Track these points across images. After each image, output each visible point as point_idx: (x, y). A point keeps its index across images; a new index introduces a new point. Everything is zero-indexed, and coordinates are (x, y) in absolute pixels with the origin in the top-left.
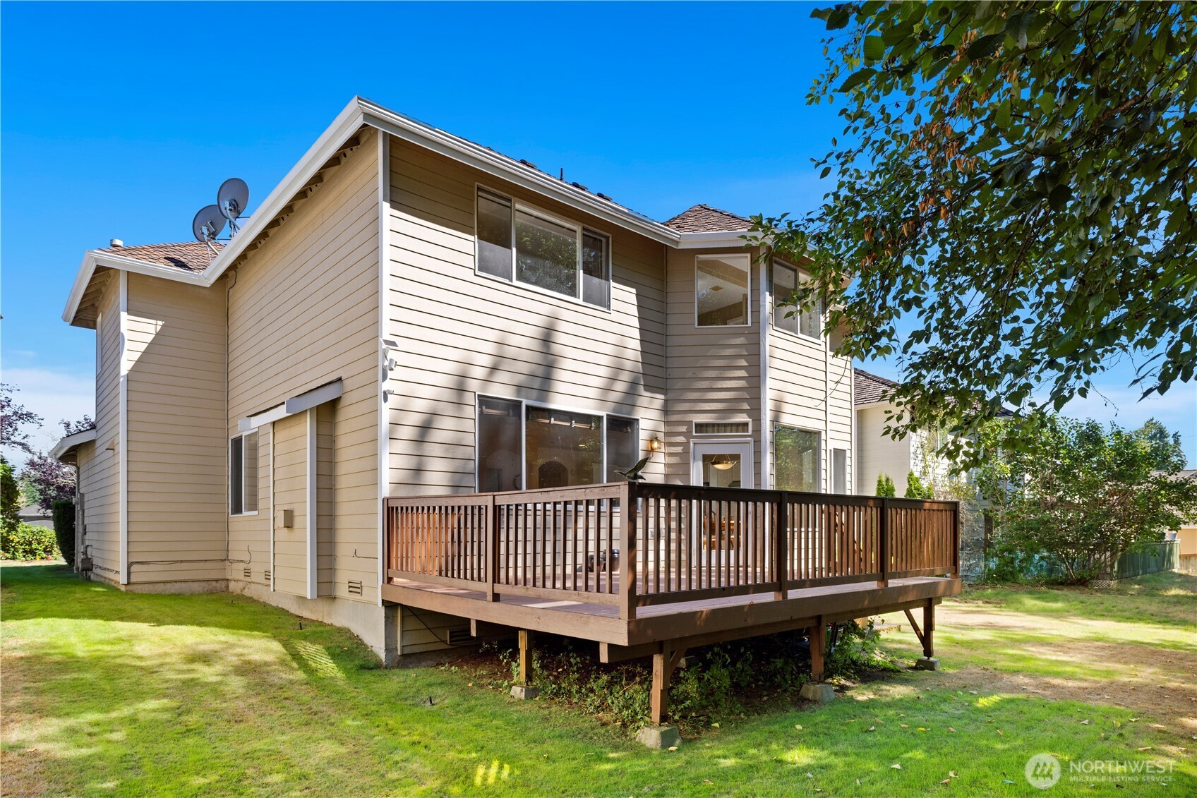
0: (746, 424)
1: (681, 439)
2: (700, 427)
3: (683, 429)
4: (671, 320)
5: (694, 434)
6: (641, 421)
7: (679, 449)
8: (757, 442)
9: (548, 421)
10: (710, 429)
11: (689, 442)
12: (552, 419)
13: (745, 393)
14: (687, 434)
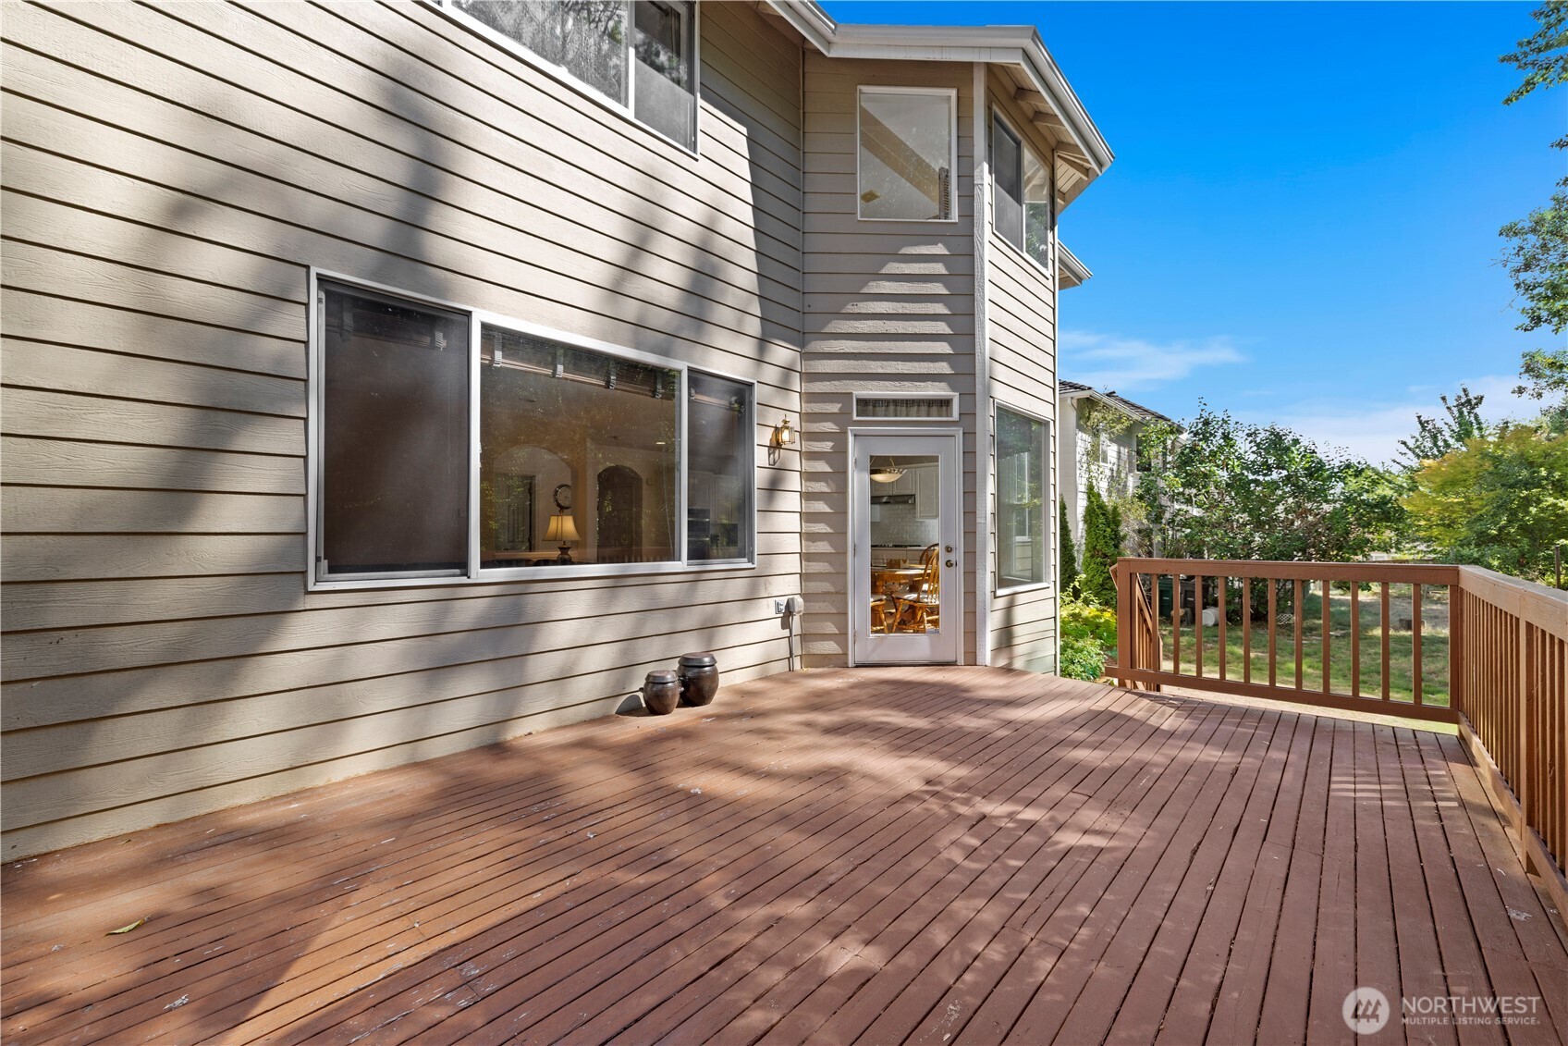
0: (944, 404)
1: (829, 427)
2: (866, 405)
3: (834, 408)
4: (813, 203)
5: (855, 418)
6: (756, 386)
7: (827, 446)
8: (970, 435)
9: (549, 372)
10: (881, 409)
11: (844, 433)
12: (560, 368)
13: (945, 344)
14: (842, 419)
